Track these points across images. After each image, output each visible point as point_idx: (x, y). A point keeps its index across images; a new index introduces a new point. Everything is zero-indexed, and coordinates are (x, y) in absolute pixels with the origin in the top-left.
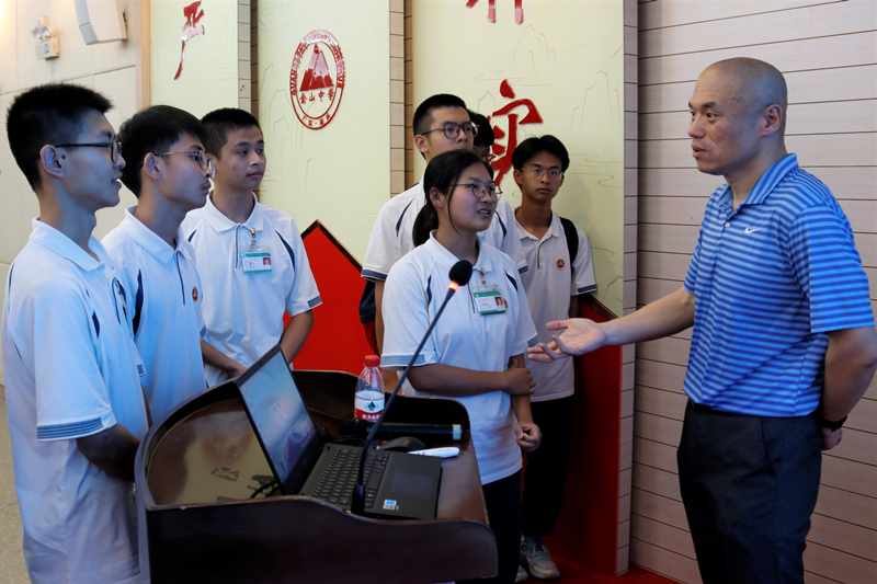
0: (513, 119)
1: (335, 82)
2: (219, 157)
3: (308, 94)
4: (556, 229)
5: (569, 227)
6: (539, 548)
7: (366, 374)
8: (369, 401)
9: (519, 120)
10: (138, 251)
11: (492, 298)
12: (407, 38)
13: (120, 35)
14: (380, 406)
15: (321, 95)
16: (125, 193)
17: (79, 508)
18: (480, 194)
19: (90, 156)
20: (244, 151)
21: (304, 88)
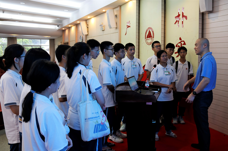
0: (181, 44)
1: (152, 37)
2: (128, 51)
3: (148, 39)
4: (186, 63)
5: (189, 63)
6: (181, 118)
7: (147, 81)
8: (147, 85)
9: (182, 44)
10: (116, 64)
11: (168, 73)
12: (165, 29)
13: (116, 27)
14: (148, 86)
15: (150, 39)
16: (114, 55)
17: (107, 95)
18: (164, 57)
19: (110, 51)
20: (131, 50)
21: (147, 37)
